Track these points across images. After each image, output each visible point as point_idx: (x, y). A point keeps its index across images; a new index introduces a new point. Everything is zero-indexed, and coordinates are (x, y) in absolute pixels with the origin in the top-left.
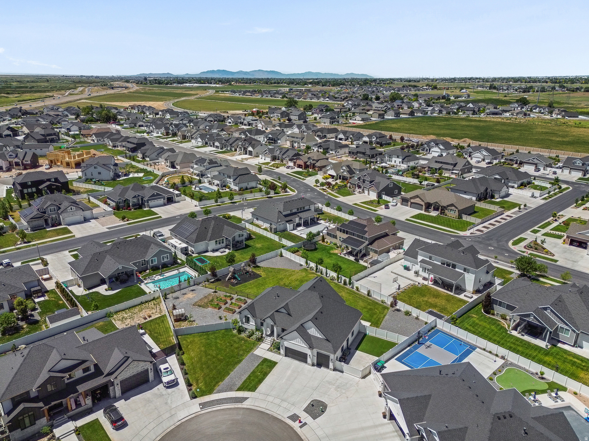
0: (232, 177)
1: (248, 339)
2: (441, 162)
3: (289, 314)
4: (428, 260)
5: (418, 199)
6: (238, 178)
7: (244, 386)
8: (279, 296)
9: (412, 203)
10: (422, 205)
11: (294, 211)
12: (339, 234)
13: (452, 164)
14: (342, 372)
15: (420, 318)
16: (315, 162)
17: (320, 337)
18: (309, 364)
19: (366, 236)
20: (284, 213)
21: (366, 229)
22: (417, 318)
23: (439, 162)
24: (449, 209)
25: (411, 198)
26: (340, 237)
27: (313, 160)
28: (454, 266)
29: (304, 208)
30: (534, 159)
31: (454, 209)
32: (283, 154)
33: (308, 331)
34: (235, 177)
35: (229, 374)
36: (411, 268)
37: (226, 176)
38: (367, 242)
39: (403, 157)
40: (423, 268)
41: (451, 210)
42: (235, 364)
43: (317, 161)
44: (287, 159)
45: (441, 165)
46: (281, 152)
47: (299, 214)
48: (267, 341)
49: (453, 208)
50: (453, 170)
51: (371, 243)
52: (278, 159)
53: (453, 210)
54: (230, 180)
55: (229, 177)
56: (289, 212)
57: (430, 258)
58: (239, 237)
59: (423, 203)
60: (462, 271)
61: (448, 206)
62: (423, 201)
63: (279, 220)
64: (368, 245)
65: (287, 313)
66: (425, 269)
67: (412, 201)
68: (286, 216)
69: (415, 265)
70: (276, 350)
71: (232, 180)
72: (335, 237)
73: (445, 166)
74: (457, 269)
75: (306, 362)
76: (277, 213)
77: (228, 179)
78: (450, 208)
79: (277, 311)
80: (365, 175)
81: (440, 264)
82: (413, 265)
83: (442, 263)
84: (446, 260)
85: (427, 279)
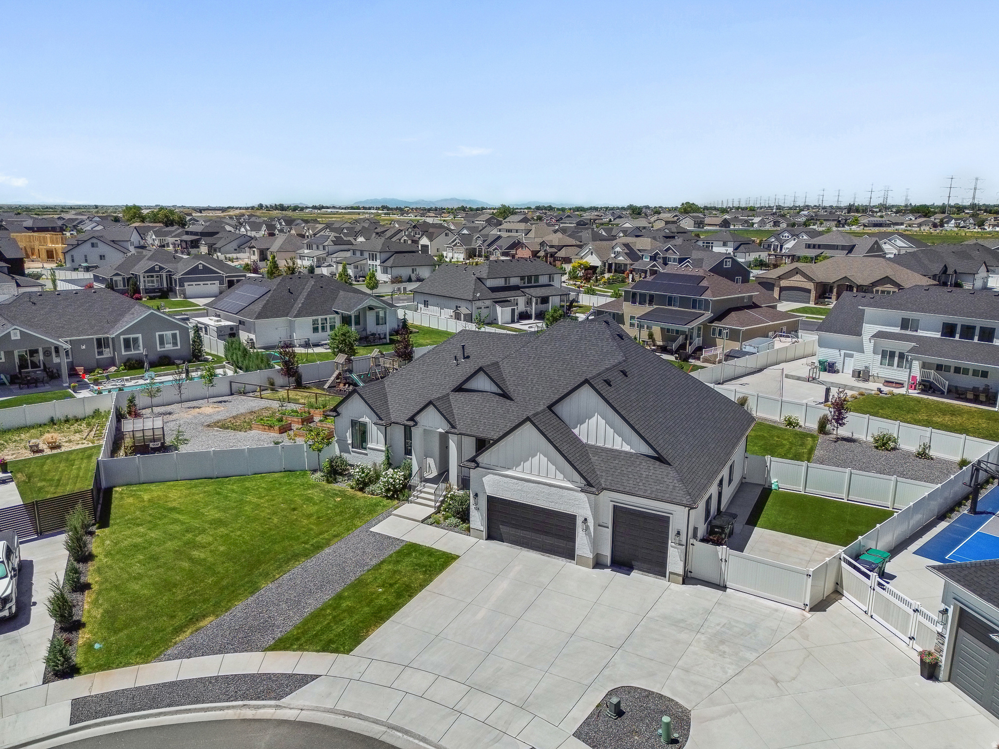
0: (378, 255)
1: (359, 494)
2: (819, 247)
3: (505, 395)
4: (897, 330)
5: (798, 277)
6: (393, 257)
7: (304, 633)
8: (468, 357)
9: (782, 289)
10: (809, 291)
12: (628, 309)
13: (843, 248)
14: (724, 588)
15: (932, 453)
16: (554, 250)
17: (627, 448)
18: (582, 562)
19: (707, 296)
20: (490, 283)
21: (704, 283)
22: (923, 455)
24: (877, 291)
25: (780, 278)
26: (632, 318)
27: (552, 247)
28: (987, 335)
31: (892, 290)
32: (489, 245)
33: (576, 431)
34: (385, 256)
35: (258, 589)
36: (839, 366)
37: (366, 255)
38: (708, 315)
39: (737, 244)
40: (884, 354)
41: (883, 292)
42: (289, 560)
43: (560, 248)
44: (498, 253)
45: (820, 251)
46: (484, 241)
47: (527, 290)
48: (423, 495)
49: (888, 287)
51: (720, 317)
52: (480, 256)
54: (374, 263)
55: (373, 257)
56: (500, 282)
57: (905, 324)
58: (378, 324)
59: (810, 286)
61: (874, 284)
62: (810, 279)
63: (478, 295)
64: (712, 321)
65: (495, 389)
66: (892, 354)
67: (784, 283)
68: (494, 290)
69: (851, 356)
70: (454, 520)
71: (378, 262)
72: (618, 319)
74: (997, 343)
75: (569, 554)
76: (473, 282)
77: (370, 262)
78: (880, 288)
79: (459, 389)
80: (669, 249)
81: (938, 335)
82: (846, 355)
83: (949, 330)
84: (959, 320)
85: (900, 385)
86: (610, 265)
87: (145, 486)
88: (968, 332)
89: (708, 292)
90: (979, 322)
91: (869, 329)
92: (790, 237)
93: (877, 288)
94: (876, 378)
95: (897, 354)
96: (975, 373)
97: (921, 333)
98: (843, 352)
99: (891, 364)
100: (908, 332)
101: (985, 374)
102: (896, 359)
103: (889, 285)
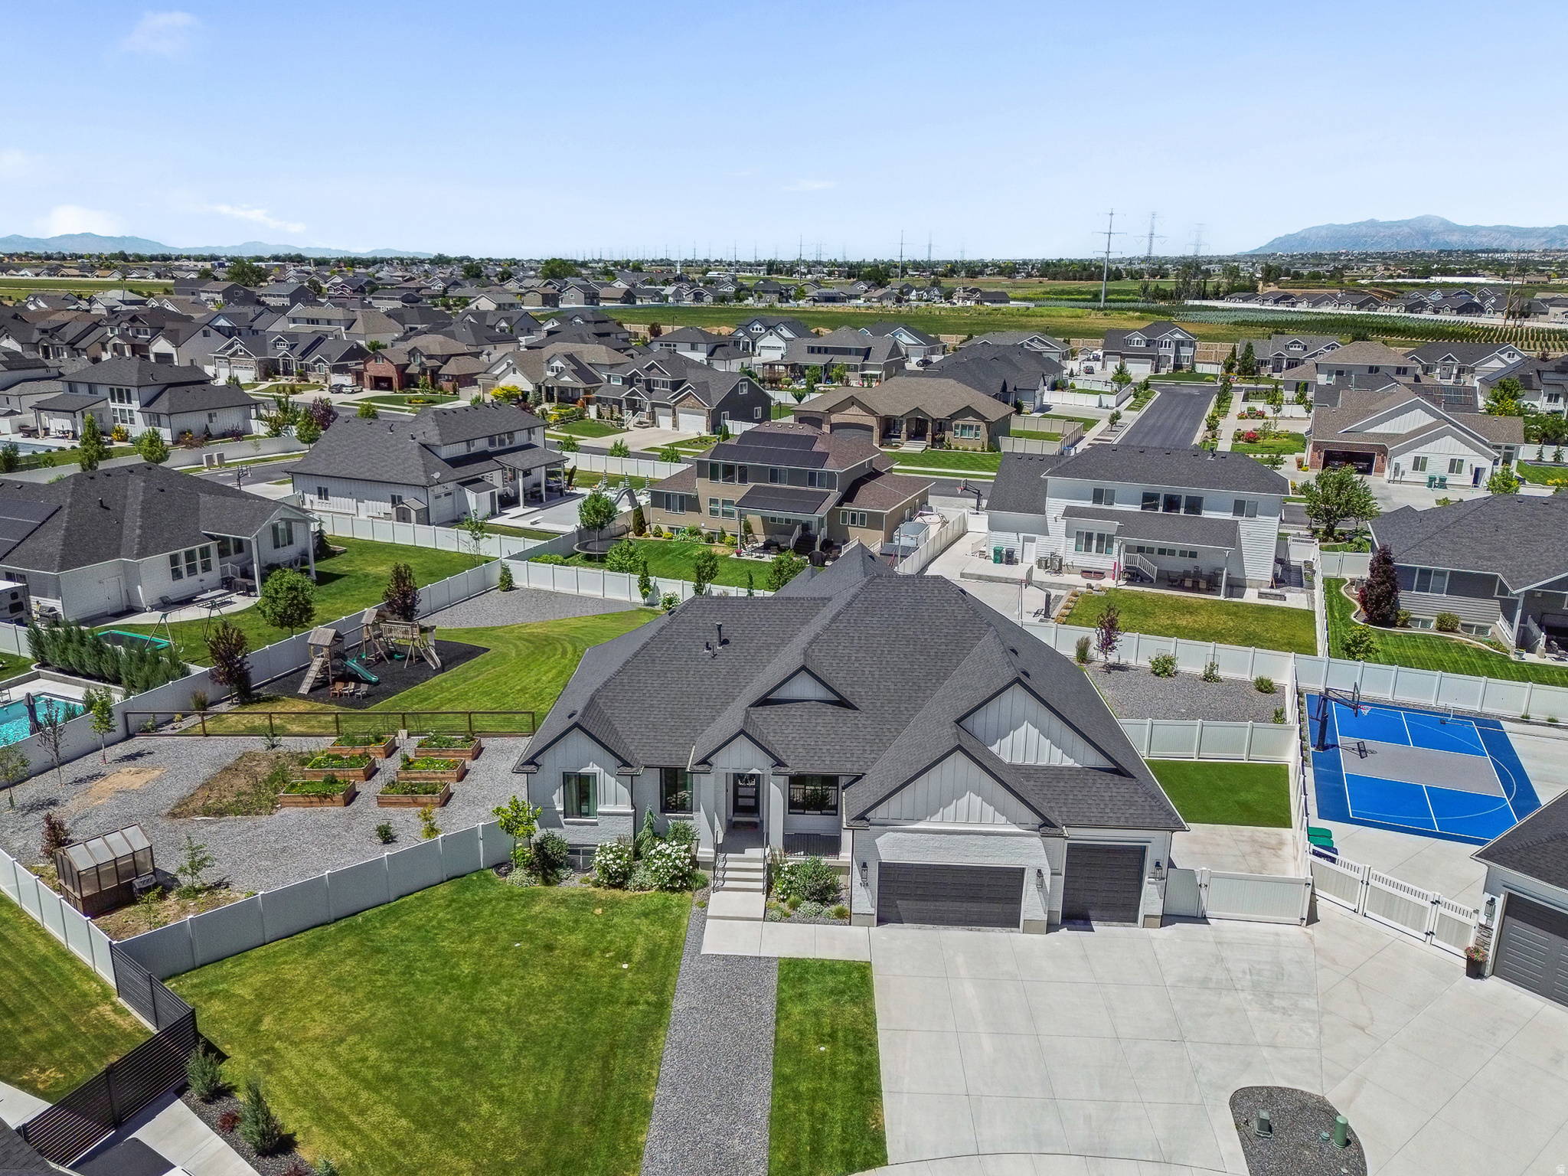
0: (134, 392)
1: (617, 892)
2: (826, 351)
3: (842, 703)
4: (1089, 504)
5: (855, 410)
6: (166, 396)
8: (725, 642)
9: (834, 427)
10: (870, 429)
11: (481, 445)
12: (705, 489)
13: (858, 352)
14: (1202, 919)
15: (1222, 673)
16: (436, 363)
17: (1069, 762)
18: (1031, 927)
19: (830, 466)
20: (447, 452)
21: (818, 447)
22: (1209, 677)
23: (819, 350)
24: (957, 426)
25: (831, 411)
26: (713, 501)
27: (430, 357)
28: (1195, 505)
29: (511, 434)
30: (1032, 340)
31: (975, 424)
32: (305, 354)
33: (994, 749)
34: (148, 393)
36: (1017, 555)
37: (104, 391)
38: (835, 494)
39: (712, 346)
40: (1079, 536)
41: (964, 427)
42: (643, 1041)
43: (446, 359)
44: (325, 368)
45: (828, 357)
46: (292, 347)
47: (503, 459)
48: (729, 874)
49: (970, 420)
50: (863, 368)
51: (849, 496)
52: (287, 372)
53: (971, 427)
54: (126, 406)
55: (122, 395)
56: (460, 450)
57: (1098, 496)
58: (277, 546)
59: (872, 421)
60: (1229, 516)
61: (953, 417)
62: (872, 413)
63: (437, 475)
64: (840, 503)
66: (1089, 537)
67: (835, 418)
68: (455, 462)
69: (1033, 540)
70: (808, 906)
71: (135, 405)
72: (690, 504)
73: (839, 360)
74: (1206, 514)
75: (1011, 921)
76: (416, 452)
77: (115, 405)
78: (960, 422)
79: (764, 702)
80: (652, 366)
81: (1137, 508)
82: (1026, 540)
83: (1149, 500)
84: (1163, 489)
85: (1100, 575)
86: (549, 392)
87: (211, 972)
88: (1172, 504)
89: (830, 461)
90: (1184, 491)
91: (1055, 506)
92: (763, 331)
93: (957, 422)
94: (1071, 569)
95: (1095, 536)
96: (1183, 554)
97: (1117, 507)
98: (1021, 535)
99: (1088, 549)
100: (1103, 506)
101: (1193, 555)
102: (1094, 542)
103: (970, 418)
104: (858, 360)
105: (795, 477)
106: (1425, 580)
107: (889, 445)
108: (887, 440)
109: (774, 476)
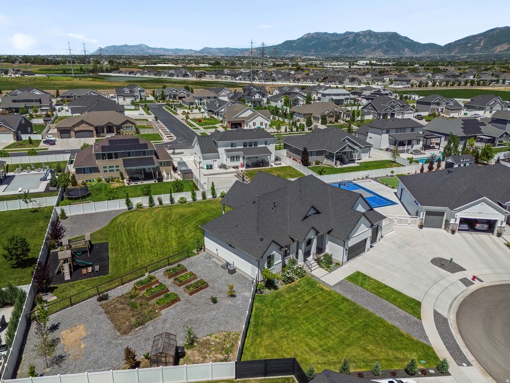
4: (230, 148)
5: (84, 125)
9: (76, 132)
10: (92, 131)
12: (100, 163)
13: (36, 101)
19: (151, 148)
25: (74, 126)
26: (104, 167)
28: (256, 144)
31: (130, 125)
38: (154, 157)
40: (231, 157)
41: (127, 127)
49: (129, 124)
50: (41, 107)
51: (157, 157)
53: (129, 127)
57: (232, 145)
59: (92, 128)
60: (264, 145)
61: (123, 124)
62: (91, 125)
66: (234, 157)
67: (76, 129)
69: (216, 161)
70: (331, 266)
72: (95, 170)
73: (29, 104)
74: (259, 146)
81: (242, 147)
82: (214, 161)
83: (245, 145)
84: (248, 141)
85: (237, 167)
88: (251, 144)
89: (149, 146)
90: (253, 140)
91: (221, 150)
93: (124, 126)
94: (229, 167)
95: (235, 157)
96: (254, 158)
97: (237, 147)
98: (213, 160)
99: (234, 161)
100: (234, 148)
101: (257, 157)
102: (235, 158)
103: (128, 124)
104: (38, 104)
105: (137, 154)
106: (312, 154)
107: (100, 136)
108: (98, 135)
109: (129, 154)
